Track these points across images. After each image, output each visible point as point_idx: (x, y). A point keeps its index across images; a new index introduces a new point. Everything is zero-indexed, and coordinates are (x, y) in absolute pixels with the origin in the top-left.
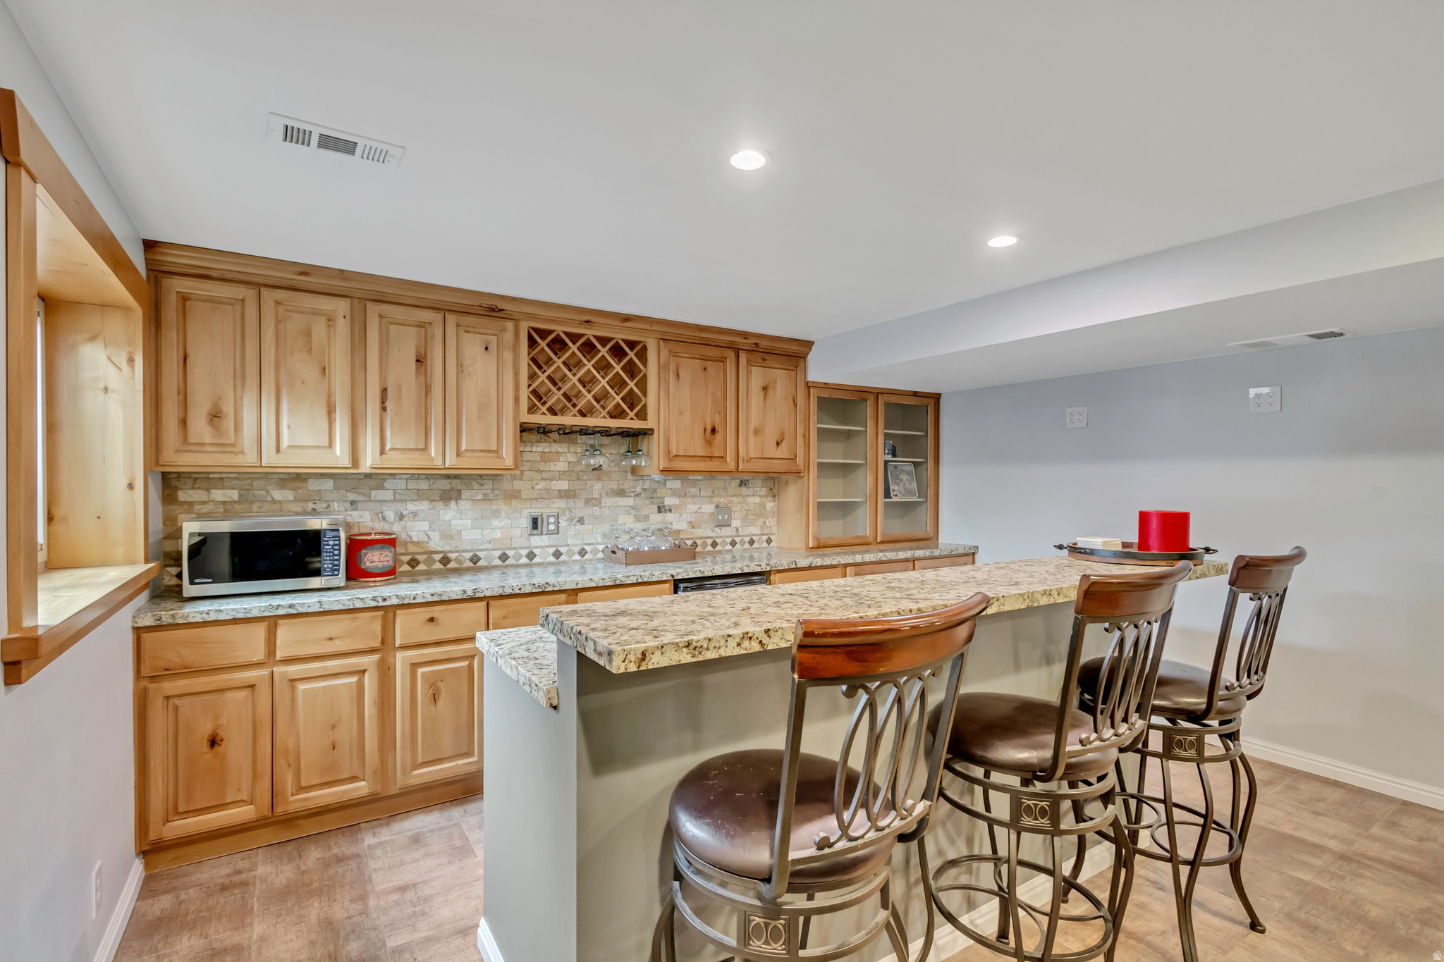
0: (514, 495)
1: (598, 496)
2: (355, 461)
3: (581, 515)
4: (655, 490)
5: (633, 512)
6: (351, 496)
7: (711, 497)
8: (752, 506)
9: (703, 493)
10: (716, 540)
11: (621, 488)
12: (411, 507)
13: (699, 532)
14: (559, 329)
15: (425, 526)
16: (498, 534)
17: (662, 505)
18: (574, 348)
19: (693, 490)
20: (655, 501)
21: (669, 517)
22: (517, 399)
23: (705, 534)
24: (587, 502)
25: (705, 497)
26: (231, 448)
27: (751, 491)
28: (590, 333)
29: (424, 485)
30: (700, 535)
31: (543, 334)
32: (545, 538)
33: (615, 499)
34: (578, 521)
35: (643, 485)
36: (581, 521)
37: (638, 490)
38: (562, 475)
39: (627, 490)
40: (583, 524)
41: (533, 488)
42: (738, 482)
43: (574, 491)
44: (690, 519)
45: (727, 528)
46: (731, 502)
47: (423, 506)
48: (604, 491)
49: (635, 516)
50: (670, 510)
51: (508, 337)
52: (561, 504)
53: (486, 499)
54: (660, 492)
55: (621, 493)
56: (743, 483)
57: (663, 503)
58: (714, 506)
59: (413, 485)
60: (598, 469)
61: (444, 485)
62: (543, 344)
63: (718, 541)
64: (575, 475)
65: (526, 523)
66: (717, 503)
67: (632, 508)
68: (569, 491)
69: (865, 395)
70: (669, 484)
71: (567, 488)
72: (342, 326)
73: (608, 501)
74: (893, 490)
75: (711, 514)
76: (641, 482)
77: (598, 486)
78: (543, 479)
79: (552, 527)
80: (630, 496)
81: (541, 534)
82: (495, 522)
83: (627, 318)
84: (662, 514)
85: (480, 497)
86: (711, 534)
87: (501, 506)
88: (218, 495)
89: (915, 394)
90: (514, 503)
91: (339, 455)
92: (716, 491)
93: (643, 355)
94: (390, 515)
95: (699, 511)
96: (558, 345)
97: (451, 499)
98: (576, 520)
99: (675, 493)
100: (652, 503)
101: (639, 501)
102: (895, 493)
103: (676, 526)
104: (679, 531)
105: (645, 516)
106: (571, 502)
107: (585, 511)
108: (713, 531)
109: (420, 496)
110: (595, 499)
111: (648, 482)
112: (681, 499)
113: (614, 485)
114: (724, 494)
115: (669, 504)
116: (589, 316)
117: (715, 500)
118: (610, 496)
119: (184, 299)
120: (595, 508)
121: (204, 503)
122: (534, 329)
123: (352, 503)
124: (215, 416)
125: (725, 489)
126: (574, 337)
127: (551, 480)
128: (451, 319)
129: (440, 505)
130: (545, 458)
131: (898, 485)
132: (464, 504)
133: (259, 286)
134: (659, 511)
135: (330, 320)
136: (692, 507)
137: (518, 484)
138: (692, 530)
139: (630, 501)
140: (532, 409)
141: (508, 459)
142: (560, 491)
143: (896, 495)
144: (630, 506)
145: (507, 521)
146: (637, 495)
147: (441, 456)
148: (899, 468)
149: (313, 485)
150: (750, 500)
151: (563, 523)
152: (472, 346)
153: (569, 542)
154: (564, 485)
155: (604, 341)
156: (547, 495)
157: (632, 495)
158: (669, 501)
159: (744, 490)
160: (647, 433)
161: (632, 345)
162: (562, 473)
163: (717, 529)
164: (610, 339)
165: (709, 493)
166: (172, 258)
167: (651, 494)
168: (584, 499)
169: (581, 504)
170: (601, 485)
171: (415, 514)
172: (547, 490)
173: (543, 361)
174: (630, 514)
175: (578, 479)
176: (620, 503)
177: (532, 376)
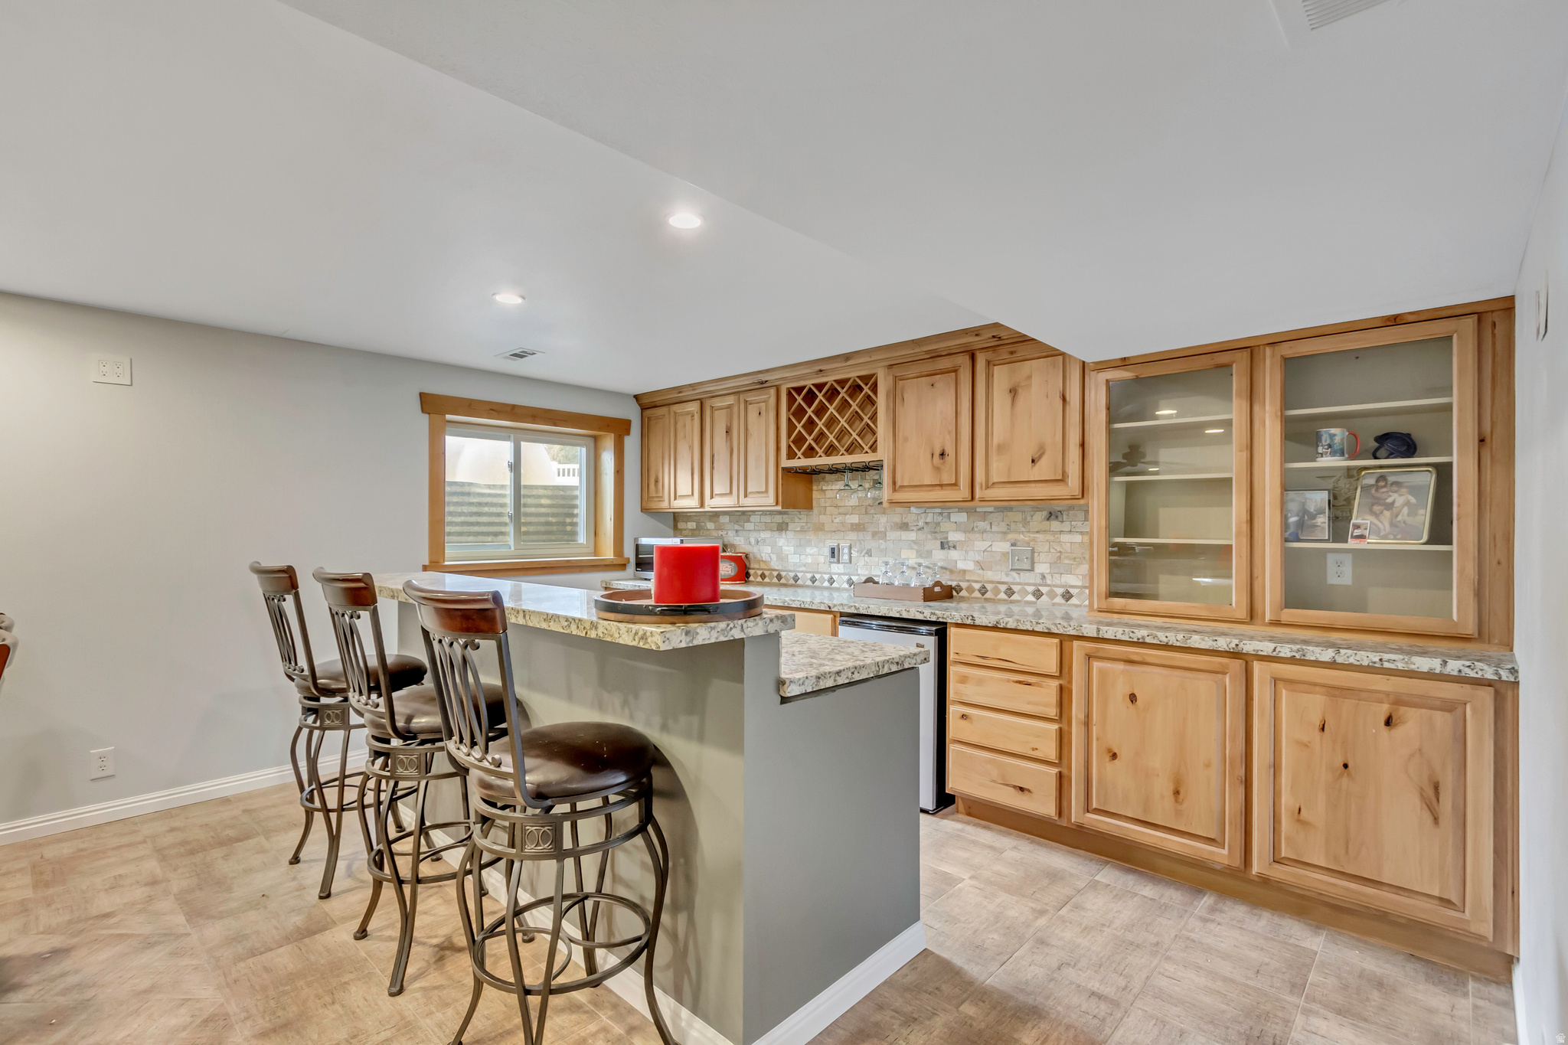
0: (819, 528)
1: (883, 530)
2: (702, 505)
3: (869, 547)
4: (938, 524)
5: (916, 547)
6: (737, 527)
7: (1005, 533)
8: (1068, 547)
9: (995, 529)
10: (1013, 587)
11: (905, 521)
12: (763, 535)
13: (989, 575)
14: (807, 383)
15: (768, 549)
16: (809, 560)
17: (946, 541)
18: (821, 395)
19: (982, 525)
20: (938, 536)
21: (953, 554)
23: (997, 578)
24: (874, 534)
25: (998, 533)
26: (662, 498)
27: (1066, 526)
28: (830, 379)
29: (768, 519)
30: (991, 579)
31: (799, 390)
32: (841, 566)
33: (898, 533)
34: (867, 553)
35: (926, 518)
36: (869, 553)
37: (921, 524)
38: (854, 509)
39: (910, 524)
40: (871, 556)
41: (832, 521)
42: (1045, 514)
43: (864, 524)
44: (978, 558)
45: (1028, 574)
46: (1034, 540)
47: (768, 534)
48: (889, 524)
49: (917, 552)
50: (954, 547)
51: (774, 399)
52: (853, 536)
53: (803, 531)
54: (945, 526)
55: (905, 526)
56: (1051, 516)
57: (947, 538)
58: (1009, 544)
59: (762, 519)
62: (799, 400)
63: (1015, 588)
64: (864, 509)
65: (827, 552)
66: (1013, 541)
67: (914, 542)
68: (859, 524)
69: (1223, 358)
70: (955, 517)
71: (857, 521)
72: (697, 418)
73: (892, 535)
74: (1357, 527)
75: (1005, 554)
76: (923, 515)
77: (883, 520)
78: (840, 514)
79: (846, 557)
80: (913, 530)
81: (838, 562)
82: (809, 550)
83: (847, 357)
84: (945, 551)
85: (799, 529)
86: (1005, 579)
87: (811, 536)
89: (1395, 321)
90: (820, 533)
92: (1013, 526)
93: (873, 387)
95: (989, 549)
96: (810, 397)
97: (782, 530)
98: (865, 551)
99: (959, 527)
100: (936, 539)
101: (921, 536)
102: (1357, 532)
103: (961, 565)
104: (964, 571)
105: (927, 551)
106: (861, 535)
107: (872, 544)
108: (1007, 575)
109: (768, 527)
110: (881, 532)
111: (931, 515)
112: (967, 534)
113: (897, 519)
114: (1023, 529)
115: (953, 539)
116: (820, 365)
117: (1011, 536)
118: (894, 530)
119: (649, 419)
120: (880, 541)
121: (685, 530)
122: (793, 388)
123: (737, 531)
124: (657, 481)
125: (1025, 523)
126: (821, 386)
127: (845, 514)
128: (743, 397)
129: (776, 534)
131: (1377, 515)
132: (790, 534)
133: (668, 405)
134: (942, 547)
135: (693, 414)
136: (981, 545)
137: (823, 519)
138: (981, 572)
139: (912, 535)
140: (791, 455)
141: (772, 497)
142: (852, 524)
143: (1362, 537)
144: (912, 541)
145: (816, 549)
146: (920, 529)
147: (738, 498)
148: (1391, 479)
150: (1065, 538)
151: (854, 554)
152: (753, 414)
153: (860, 572)
154: (854, 519)
155: (839, 383)
156: (842, 529)
157: (915, 528)
158: (954, 537)
159: (1055, 525)
160: (882, 465)
161: (864, 378)
162: (854, 507)
163: (1014, 574)
164: (847, 380)
165: (1003, 527)
166: (646, 401)
167: (935, 529)
168: (870, 533)
169: (868, 536)
170: (886, 519)
171: (764, 540)
172: (843, 523)
173: (800, 413)
174: (912, 549)
175: (866, 513)
176: (903, 538)
177: (791, 427)
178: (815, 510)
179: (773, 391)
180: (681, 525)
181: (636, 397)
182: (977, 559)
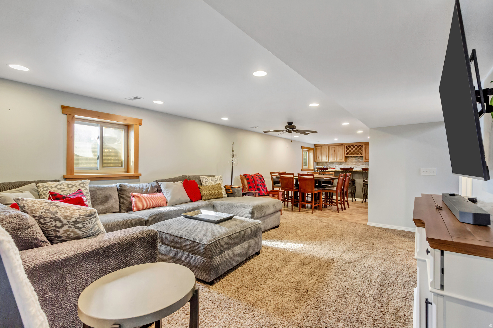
2: (329, 161)
12: (336, 165)
14: (350, 145)
15: (338, 167)
18: (352, 147)
22: (344, 154)
26: (319, 160)
28: (354, 145)
29: (338, 163)
31: (348, 146)
38: (354, 162)
47: (338, 165)
51: (344, 147)
52: (354, 165)
55: (363, 164)
59: (337, 163)
61: (340, 163)
62: (348, 147)
72: (328, 149)
83: (358, 143)
88: (321, 164)
91: (327, 161)
93: (362, 147)
94: (334, 166)
96: (350, 147)
106: (355, 165)
107: (358, 167)
109: (337, 164)
116: (353, 143)
119: (317, 148)
124: (318, 157)
126: (352, 146)
128: (338, 146)
130: (352, 160)
133: (321, 146)
135: (327, 148)
137: (348, 163)
140: (347, 155)
141: (343, 160)
147: (336, 160)
149: (328, 163)
152: (340, 149)
155: (356, 146)
160: (363, 156)
161: (360, 146)
166: (316, 145)
171: (337, 166)
172: (352, 164)
173: (348, 149)
177: (347, 151)
178: (347, 162)
179: (344, 146)
180: (318, 164)
181: (314, 145)
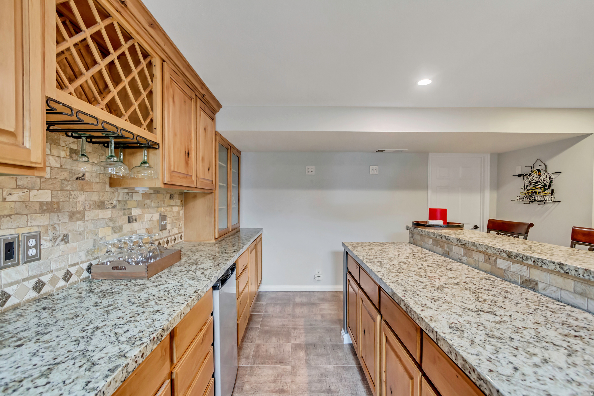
1: (81, 209)
3: (65, 232)
4: (126, 202)
5: (111, 224)
7: (158, 207)
8: (174, 214)
9: (153, 205)
10: (161, 241)
11: (102, 200)
17: (131, 216)
20: (127, 212)
21: (135, 226)
24: (72, 216)
25: (155, 207)
27: (175, 203)
32: (22, 268)
33: (97, 211)
34: (63, 240)
35: (118, 197)
36: (65, 239)
37: (115, 202)
38: (43, 183)
39: (106, 202)
40: (67, 242)
41: (4, 199)
42: (169, 197)
43: (58, 203)
44: (147, 226)
45: (165, 231)
46: (166, 211)
48: (87, 203)
49: (113, 228)
50: (136, 220)
52: (43, 220)
54: (130, 204)
55: (101, 205)
56: (171, 198)
57: (131, 213)
58: (159, 214)
60: (81, 178)
64: (59, 184)
66: (161, 212)
67: (110, 220)
68: (51, 204)
69: (228, 146)
70: (134, 197)
71: (49, 200)
73: (90, 214)
75: (158, 221)
76: (116, 194)
77: (82, 198)
79: (31, 252)
80: (108, 208)
81: (18, 264)
84: (131, 224)
86: (158, 237)
89: (237, 150)
92: (160, 203)
93: (151, 70)
95: (151, 219)
98: (60, 238)
99: (138, 204)
100: (124, 215)
101: (115, 213)
105: (119, 227)
106: (54, 218)
108: (159, 234)
110: (79, 212)
111: (121, 194)
112: (142, 210)
113: (95, 197)
114: (163, 205)
115: (135, 214)
117: (159, 209)
118: (93, 209)
120: (79, 223)
125: (164, 201)
127: (29, 189)
134: (129, 222)
136: (148, 217)
139: (108, 213)
142: (41, 204)
144: (108, 219)
146: (114, 207)
150: (174, 209)
151: (45, 244)
153: (53, 267)
154: (46, 196)
156: (24, 210)
157: (110, 206)
158: (136, 212)
159: (172, 202)
160: (155, 146)
163: (161, 233)
165: (157, 204)
167: (124, 206)
168: (67, 214)
169: (65, 219)
170: (84, 197)
174: (109, 226)
175: (62, 189)
176: (101, 216)
182: (146, 228)
